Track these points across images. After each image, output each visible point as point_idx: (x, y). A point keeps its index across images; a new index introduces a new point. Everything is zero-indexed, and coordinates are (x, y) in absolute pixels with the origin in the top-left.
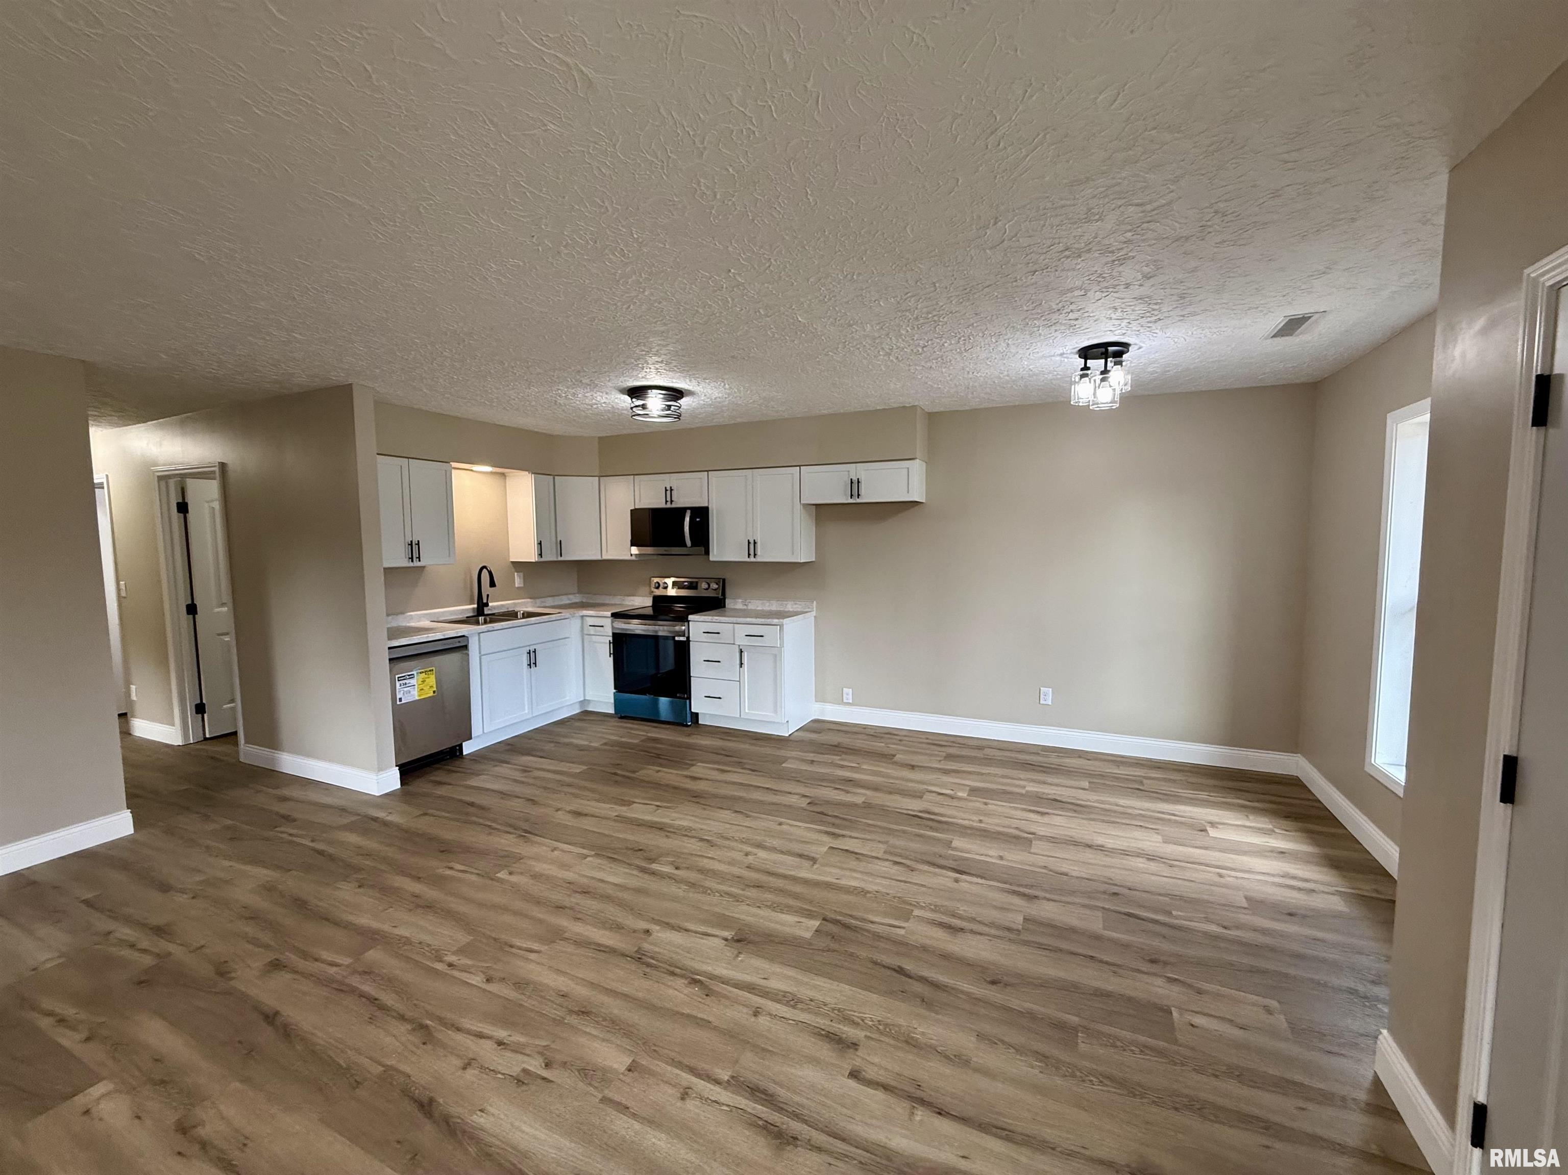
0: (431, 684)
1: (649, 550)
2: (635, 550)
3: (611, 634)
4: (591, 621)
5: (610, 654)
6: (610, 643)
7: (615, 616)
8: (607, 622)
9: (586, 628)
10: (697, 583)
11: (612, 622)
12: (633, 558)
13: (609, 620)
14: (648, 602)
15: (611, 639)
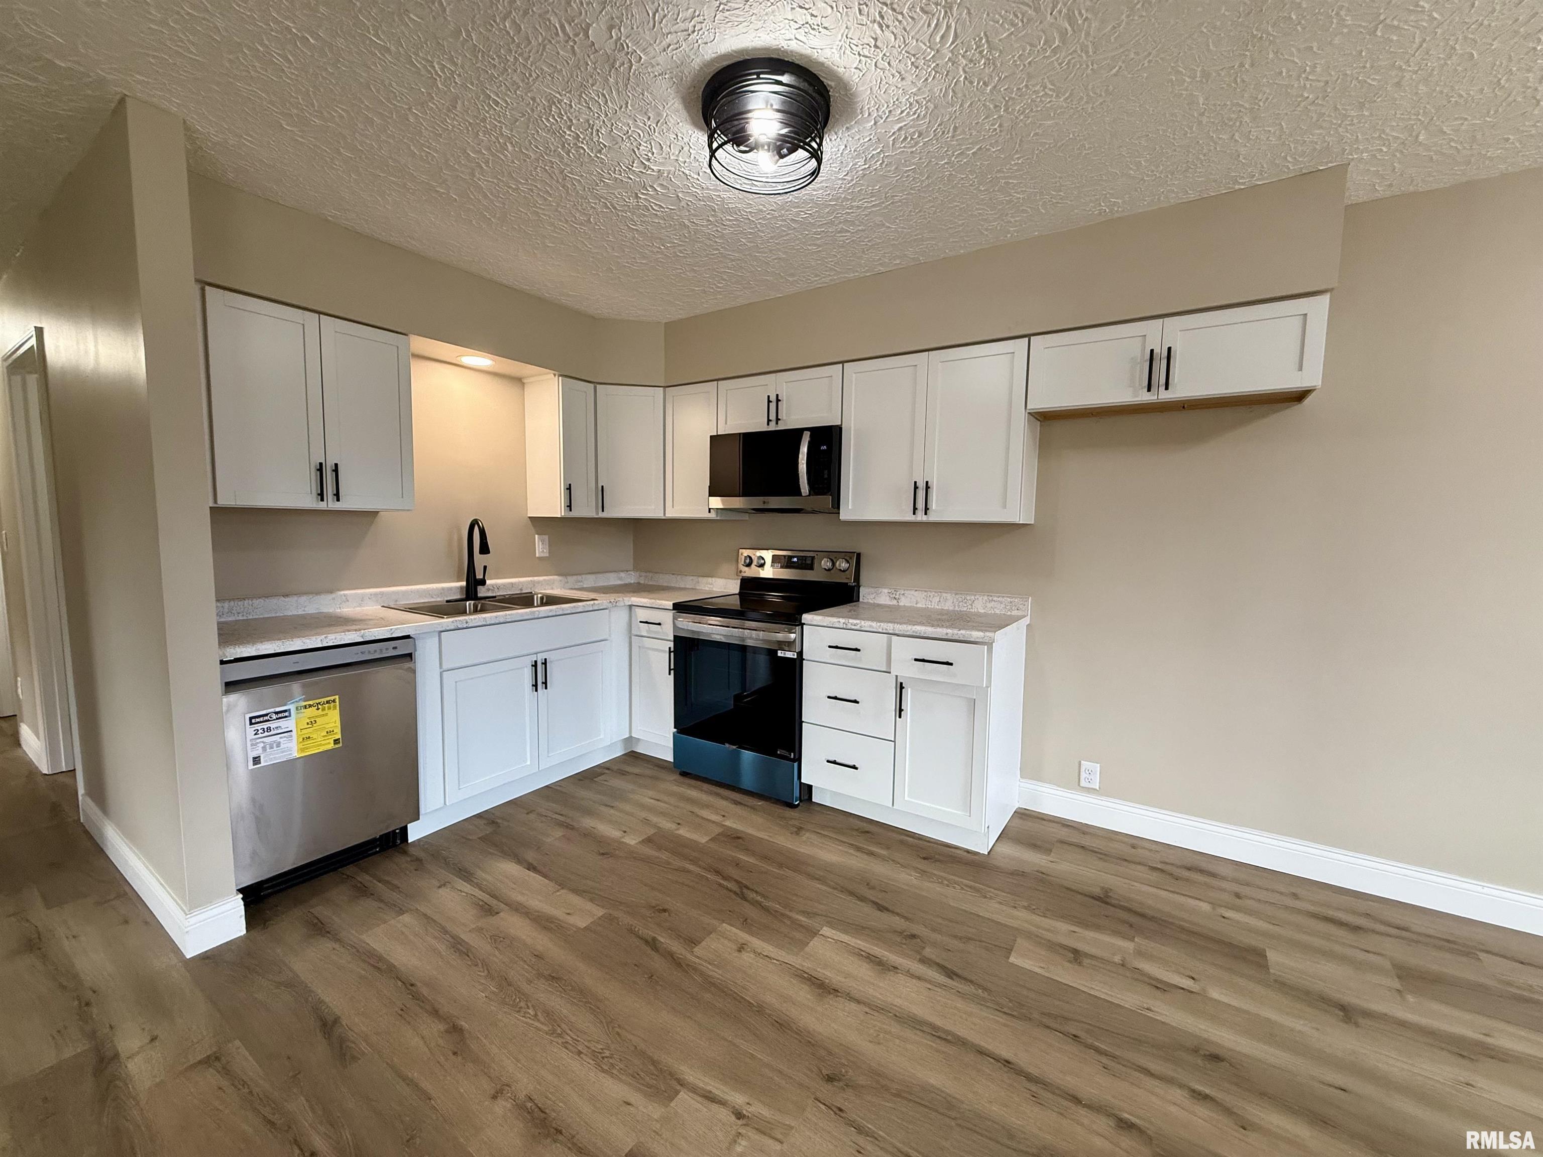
0: (329, 727)
1: (737, 502)
2: (716, 502)
3: (672, 638)
4: (642, 615)
5: (670, 670)
6: (670, 652)
7: (680, 608)
8: (667, 618)
9: (636, 623)
10: (813, 558)
11: (674, 619)
12: (713, 515)
13: (670, 614)
14: (734, 587)
15: (672, 645)
